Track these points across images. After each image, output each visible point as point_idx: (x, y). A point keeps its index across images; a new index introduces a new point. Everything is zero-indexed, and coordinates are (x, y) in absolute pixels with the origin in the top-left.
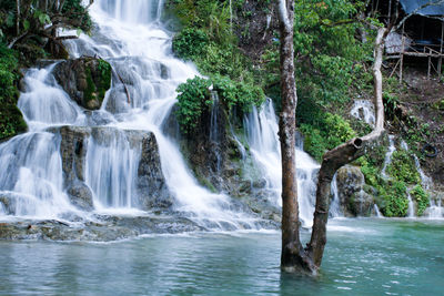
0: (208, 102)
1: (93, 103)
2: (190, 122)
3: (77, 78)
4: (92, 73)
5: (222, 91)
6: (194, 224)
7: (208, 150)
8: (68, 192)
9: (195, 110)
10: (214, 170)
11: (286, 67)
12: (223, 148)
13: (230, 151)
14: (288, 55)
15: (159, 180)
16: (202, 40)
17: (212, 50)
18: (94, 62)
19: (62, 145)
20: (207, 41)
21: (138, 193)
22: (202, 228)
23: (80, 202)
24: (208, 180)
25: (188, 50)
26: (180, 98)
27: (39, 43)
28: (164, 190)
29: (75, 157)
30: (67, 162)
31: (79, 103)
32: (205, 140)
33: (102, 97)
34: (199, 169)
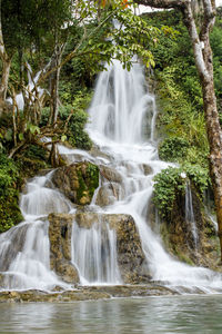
0: (180, 187)
1: (84, 200)
2: (166, 206)
3: (71, 180)
4: (83, 175)
5: (193, 176)
6: (167, 289)
7: (185, 230)
8: (57, 271)
9: (170, 195)
10: (192, 247)
11: (210, 114)
12: (200, 227)
13: (207, 230)
14: (210, 102)
15: (139, 257)
16: (182, 146)
17: (192, 152)
18: (84, 166)
19: (50, 230)
20: (188, 146)
21: (120, 269)
22: (174, 293)
23: (67, 278)
24: (187, 256)
25: (171, 154)
26: (157, 187)
27: (43, 159)
28: (144, 266)
29: (62, 240)
30: (54, 244)
31: (73, 201)
32: (182, 221)
33: (91, 194)
34: (178, 247)
